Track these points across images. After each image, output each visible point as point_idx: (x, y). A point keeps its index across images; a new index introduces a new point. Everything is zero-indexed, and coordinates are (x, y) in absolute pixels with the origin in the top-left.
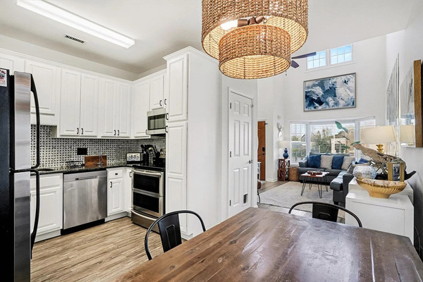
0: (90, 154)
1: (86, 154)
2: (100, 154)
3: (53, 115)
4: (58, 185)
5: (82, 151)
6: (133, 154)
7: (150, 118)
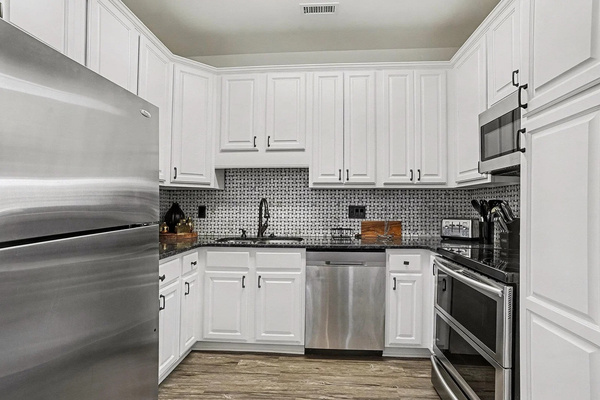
0: (371, 217)
1: (364, 217)
2: (391, 218)
3: (303, 150)
4: (298, 270)
5: (357, 212)
6: (456, 222)
7: (485, 130)
